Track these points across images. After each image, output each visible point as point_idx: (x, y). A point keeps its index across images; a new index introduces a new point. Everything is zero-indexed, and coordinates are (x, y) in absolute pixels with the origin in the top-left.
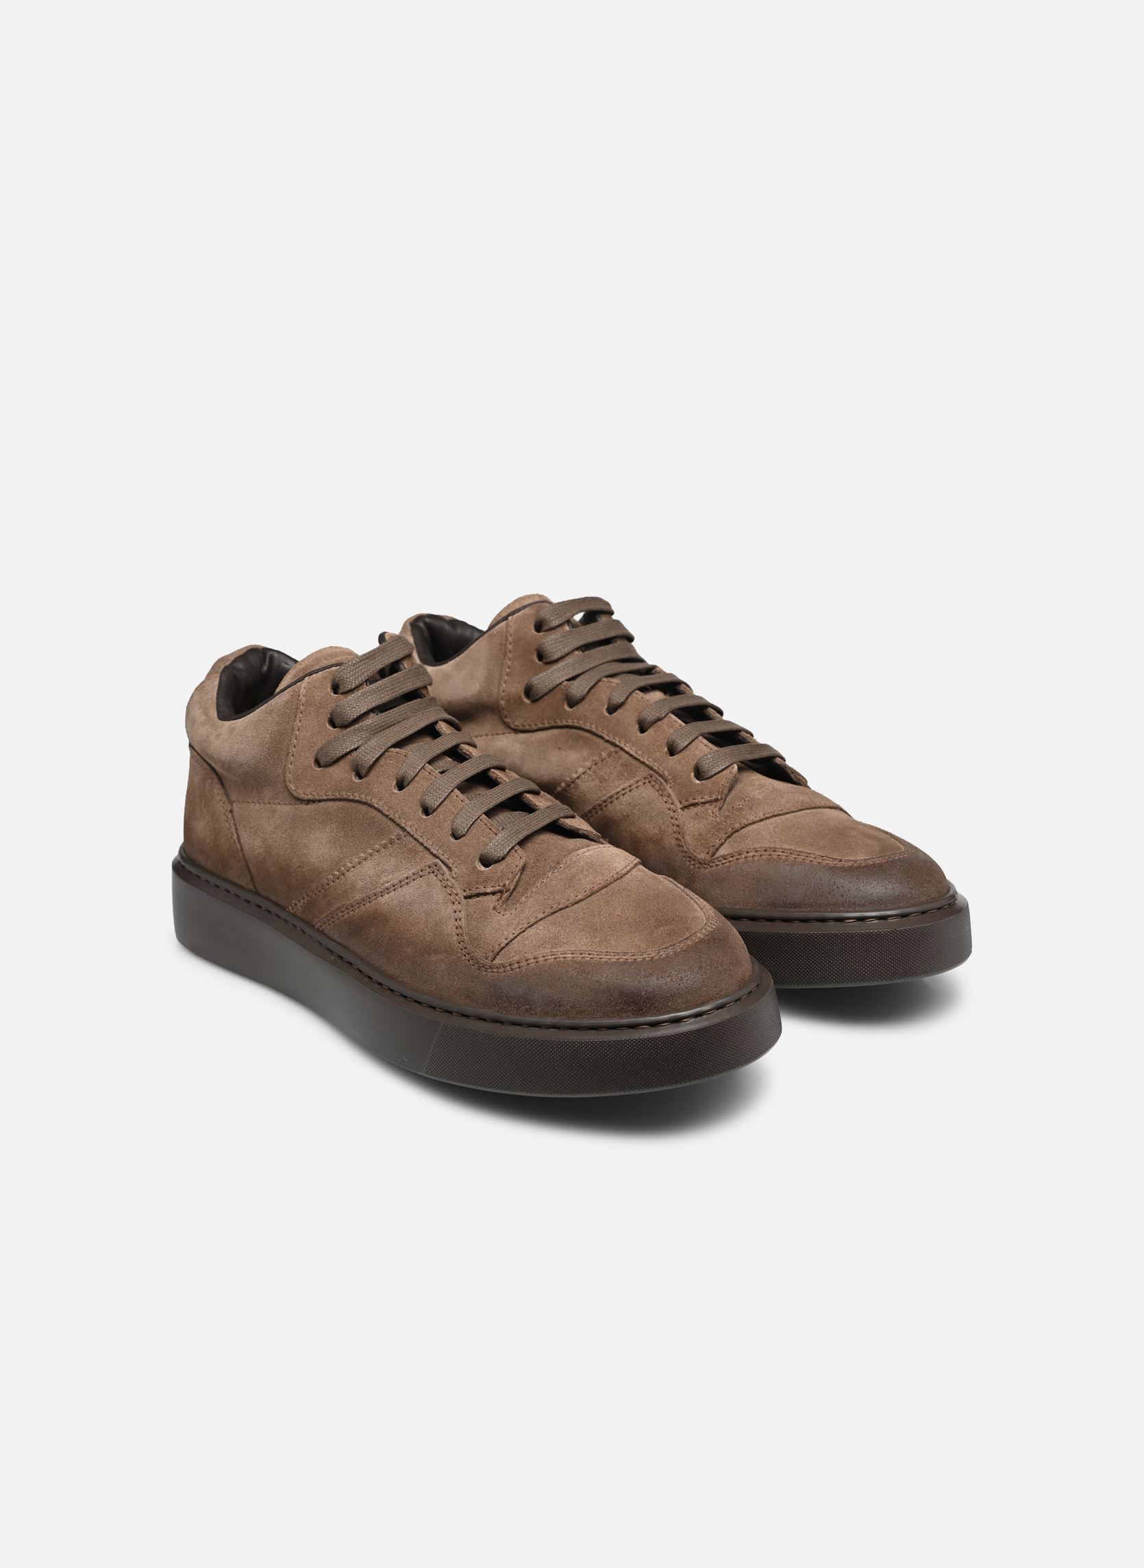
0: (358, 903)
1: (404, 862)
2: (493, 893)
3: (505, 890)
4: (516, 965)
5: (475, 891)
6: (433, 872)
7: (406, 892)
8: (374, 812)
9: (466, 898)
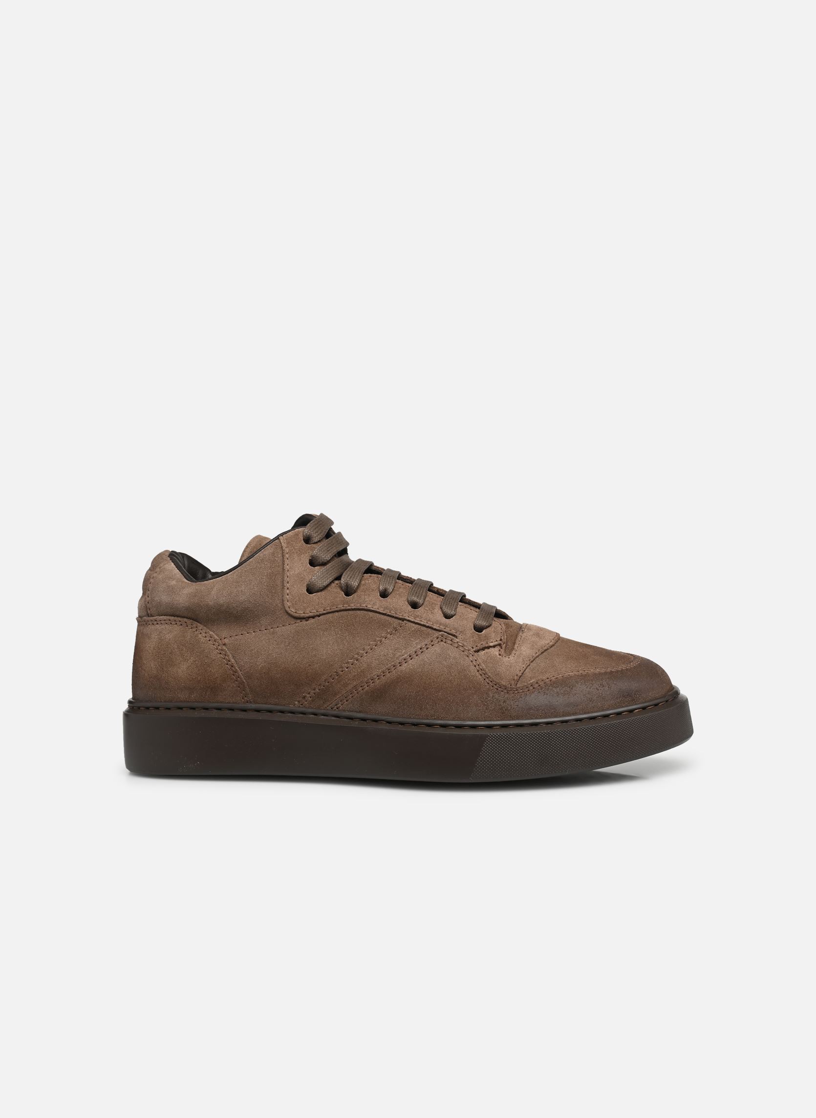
0: (378, 676)
1: (413, 639)
2: (494, 646)
3: (502, 643)
4: (537, 685)
5: (480, 646)
6: (442, 641)
7: (426, 656)
8: (371, 614)
9: (475, 652)
